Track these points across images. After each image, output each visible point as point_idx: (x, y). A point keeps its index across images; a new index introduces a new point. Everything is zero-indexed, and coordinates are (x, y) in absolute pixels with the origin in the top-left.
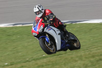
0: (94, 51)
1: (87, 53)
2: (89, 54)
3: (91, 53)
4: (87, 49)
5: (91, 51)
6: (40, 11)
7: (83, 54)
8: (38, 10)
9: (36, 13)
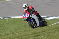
0: (17, 34)
1: (14, 36)
2: (15, 36)
3: (16, 36)
4: (13, 33)
5: (16, 34)
6: (26, 6)
7: (11, 36)
8: (25, 6)
9: (24, 8)
